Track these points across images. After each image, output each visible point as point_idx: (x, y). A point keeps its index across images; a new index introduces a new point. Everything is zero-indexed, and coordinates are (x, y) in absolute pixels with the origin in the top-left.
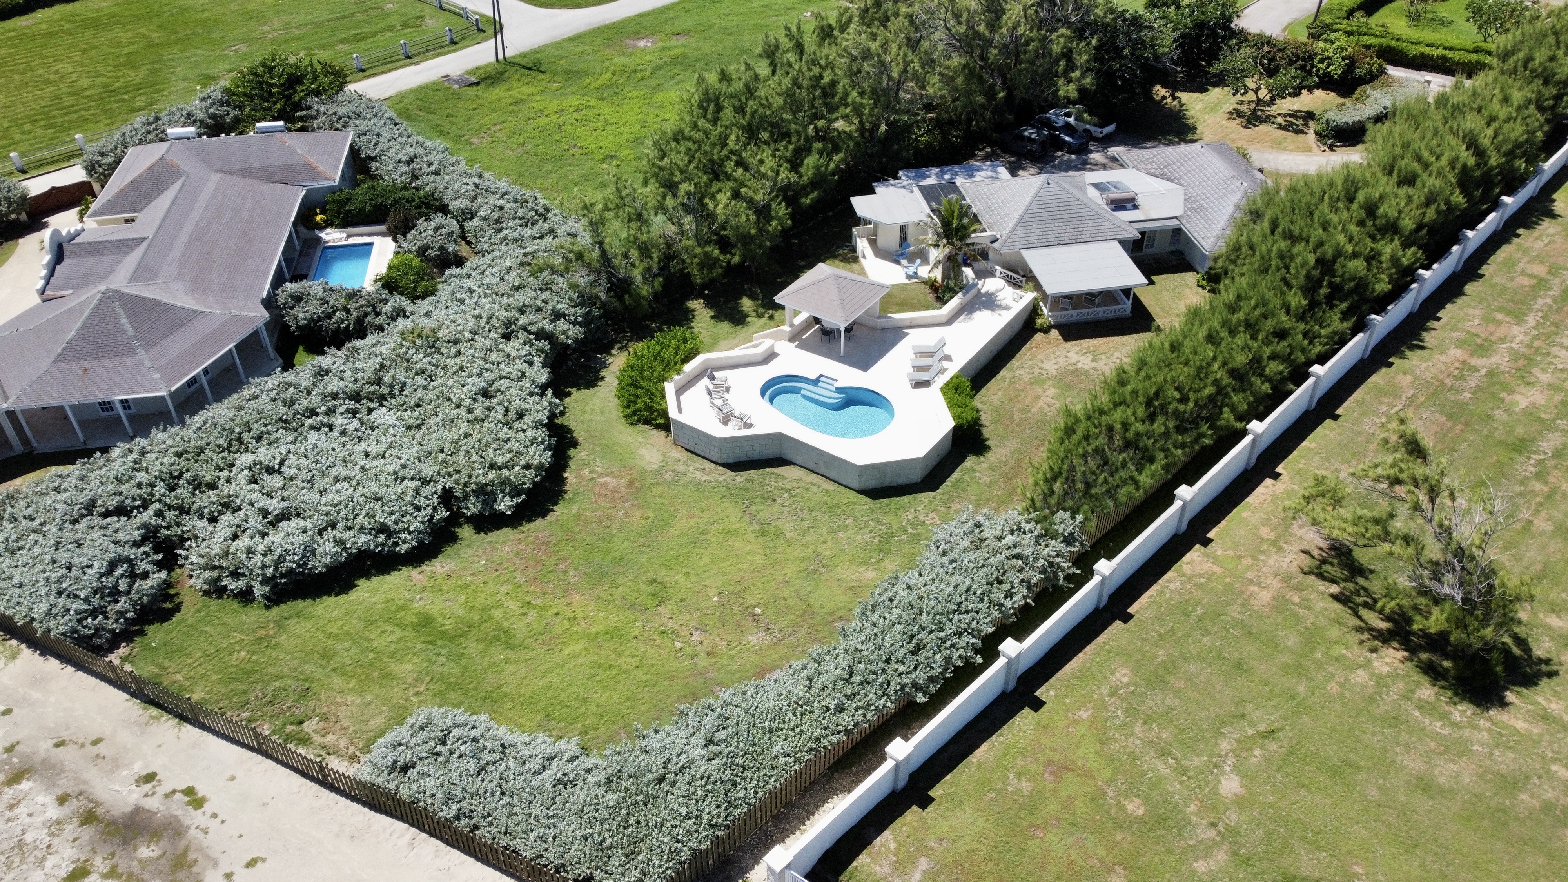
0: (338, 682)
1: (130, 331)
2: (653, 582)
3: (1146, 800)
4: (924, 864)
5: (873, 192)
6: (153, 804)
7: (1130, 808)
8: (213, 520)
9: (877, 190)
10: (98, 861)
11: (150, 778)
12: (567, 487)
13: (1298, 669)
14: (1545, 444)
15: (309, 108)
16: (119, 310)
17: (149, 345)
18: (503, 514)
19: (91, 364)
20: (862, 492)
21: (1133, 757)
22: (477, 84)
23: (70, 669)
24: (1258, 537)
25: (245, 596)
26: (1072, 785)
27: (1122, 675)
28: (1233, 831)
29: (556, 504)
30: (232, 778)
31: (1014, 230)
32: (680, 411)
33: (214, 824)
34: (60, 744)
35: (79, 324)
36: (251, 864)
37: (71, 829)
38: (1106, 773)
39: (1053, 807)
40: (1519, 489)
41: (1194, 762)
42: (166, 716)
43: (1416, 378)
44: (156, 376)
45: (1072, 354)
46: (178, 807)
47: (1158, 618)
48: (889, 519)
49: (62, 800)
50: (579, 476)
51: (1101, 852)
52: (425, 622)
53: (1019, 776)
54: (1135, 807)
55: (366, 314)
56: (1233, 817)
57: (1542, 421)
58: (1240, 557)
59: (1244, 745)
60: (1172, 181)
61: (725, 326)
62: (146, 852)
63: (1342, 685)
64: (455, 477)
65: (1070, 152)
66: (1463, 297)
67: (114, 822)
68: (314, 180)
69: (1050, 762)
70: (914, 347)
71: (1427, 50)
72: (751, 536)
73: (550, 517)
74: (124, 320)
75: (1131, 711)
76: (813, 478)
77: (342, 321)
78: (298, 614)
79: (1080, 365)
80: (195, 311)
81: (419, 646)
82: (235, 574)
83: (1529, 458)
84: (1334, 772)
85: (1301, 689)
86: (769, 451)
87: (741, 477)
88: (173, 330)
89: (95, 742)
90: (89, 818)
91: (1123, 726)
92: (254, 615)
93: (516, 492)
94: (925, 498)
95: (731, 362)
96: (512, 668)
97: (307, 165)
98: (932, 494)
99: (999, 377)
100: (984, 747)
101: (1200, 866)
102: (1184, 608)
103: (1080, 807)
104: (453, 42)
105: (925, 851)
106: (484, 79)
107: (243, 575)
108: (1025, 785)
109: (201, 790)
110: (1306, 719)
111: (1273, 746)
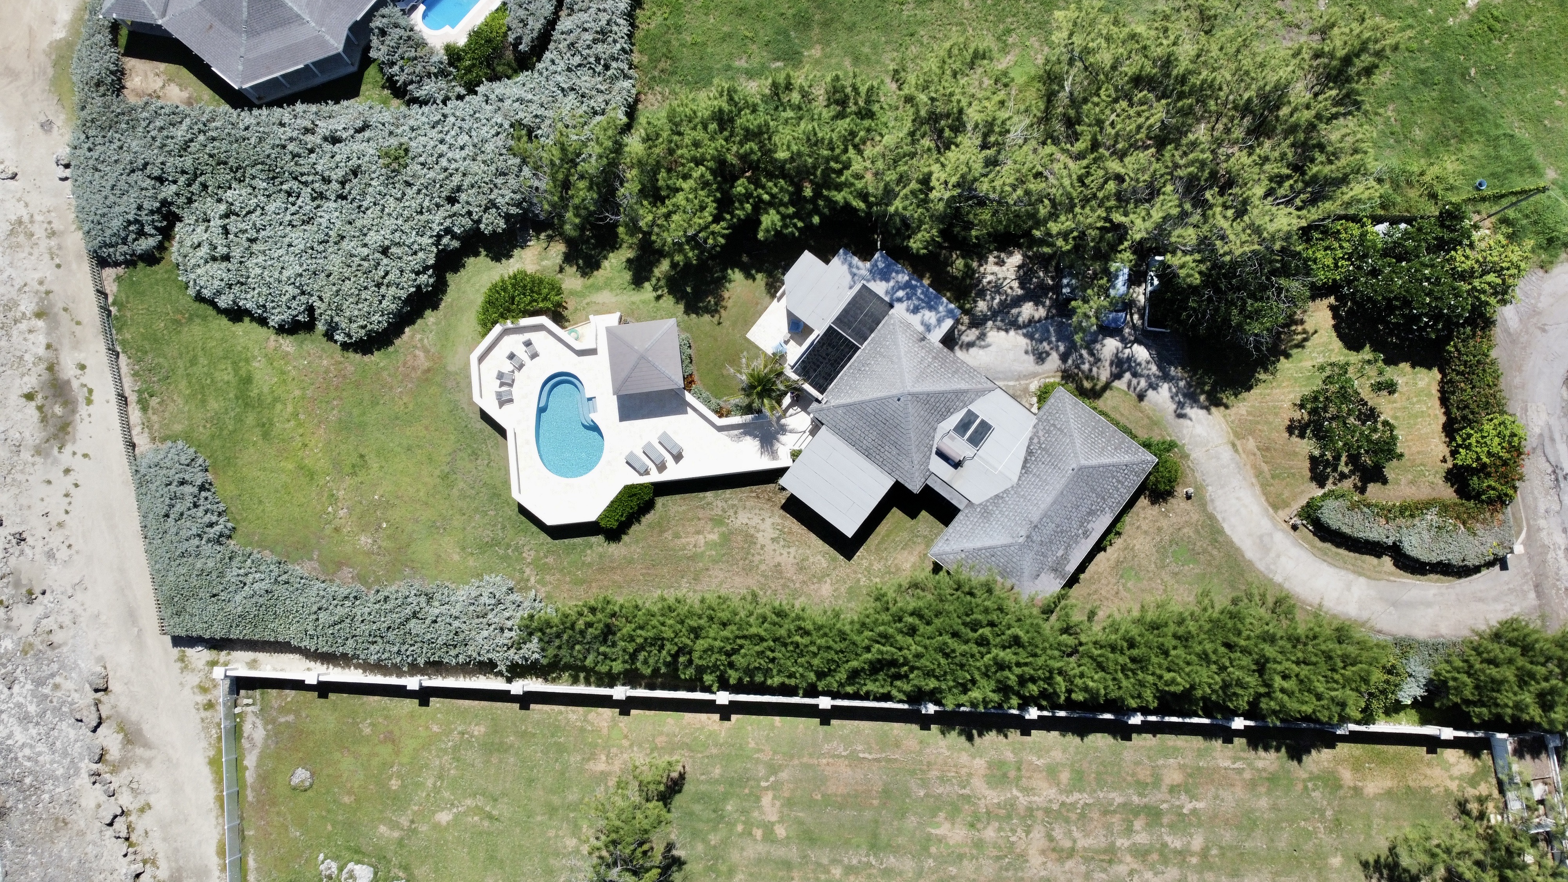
0: (183, 384)
2: (362, 456)
3: (403, 786)
4: (291, 718)
5: (827, 262)
6: (75, 384)
7: (393, 782)
9: (836, 261)
10: (40, 396)
11: (82, 367)
12: (397, 342)
13: (552, 810)
21: (426, 766)
24: (654, 736)
26: (385, 751)
27: (479, 730)
28: (415, 831)
29: (379, 349)
32: (481, 359)
33: (87, 419)
34: (65, 310)
36: (85, 456)
37: (43, 366)
38: (405, 760)
39: (365, 750)
41: (446, 794)
43: (920, 752)
44: (241, 67)
45: (769, 521)
46: (80, 395)
47: (538, 723)
48: (510, 532)
49: (49, 347)
50: (412, 337)
51: (357, 784)
52: (247, 380)
53: (372, 724)
54: (395, 784)
55: (412, 82)
56: (424, 828)
58: (626, 737)
59: (478, 810)
60: (1024, 467)
61: (628, 276)
62: (58, 410)
63: (557, 836)
66: (1077, 739)
69: (391, 732)
72: (437, 472)
73: (367, 358)
75: (456, 749)
78: (205, 318)
79: (759, 535)
80: (298, 16)
81: (231, 395)
83: (868, 855)
84: (492, 858)
85: (539, 818)
88: (274, 27)
89: (78, 323)
90: (51, 368)
91: (445, 751)
92: (184, 302)
94: (544, 537)
96: (252, 450)
98: (549, 539)
99: (701, 495)
100: (376, 698)
101: (383, 829)
102: (557, 730)
103: (375, 762)
105: (297, 714)
108: (367, 731)
109: (94, 397)
110: (518, 830)
111: (486, 823)
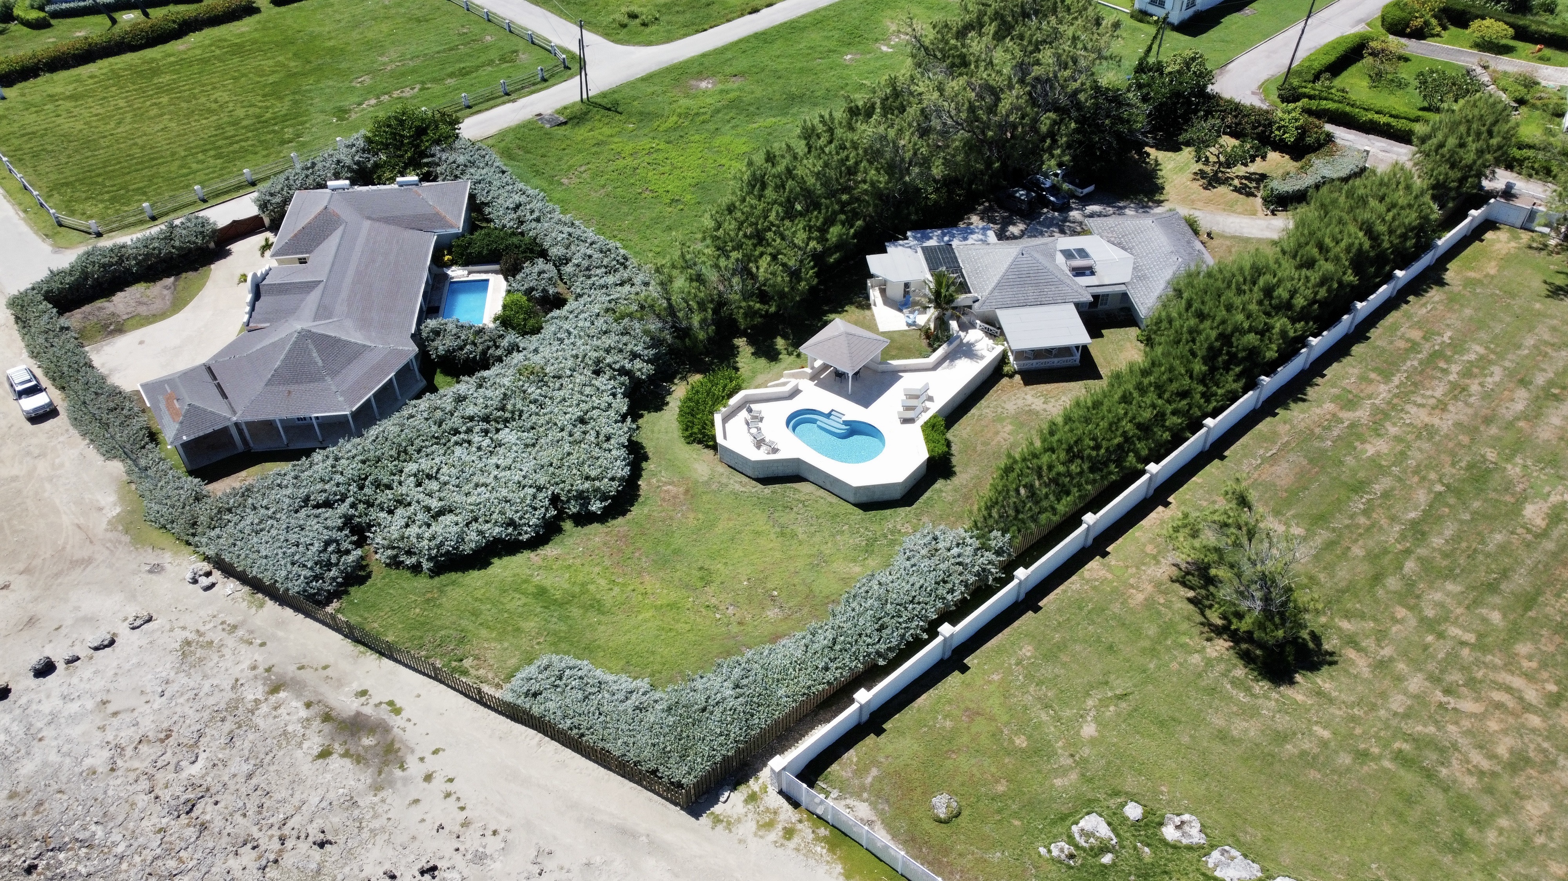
0: (484, 633)
1: (320, 363)
2: (701, 568)
3: (1029, 737)
4: (874, 772)
5: (885, 252)
6: (368, 710)
7: (1017, 742)
8: (391, 512)
9: (889, 249)
10: (336, 746)
11: (364, 693)
12: (641, 492)
13: (1152, 652)
14: (1377, 486)
15: (433, 156)
16: (311, 346)
17: (334, 374)
18: (594, 513)
19: (292, 387)
20: (855, 505)
21: (1026, 708)
22: (565, 123)
23: (301, 616)
24: (1143, 551)
25: (416, 569)
26: (981, 726)
27: (1027, 651)
28: (1085, 761)
29: (633, 505)
30: (419, 696)
31: (992, 292)
32: (725, 438)
33: (409, 726)
34: (301, 668)
35: (282, 357)
36: (436, 752)
37: (316, 724)
38: (1005, 718)
39: (965, 739)
40: (1347, 522)
41: (1067, 713)
42: (369, 652)
43: (1293, 427)
44: (341, 399)
45: (1029, 397)
46: (384, 714)
47: (1059, 610)
48: (875, 527)
49: (308, 705)
50: (649, 484)
51: (993, 770)
52: (542, 592)
53: (945, 717)
54: (1021, 742)
55: (489, 348)
56: (1086, 751)
57: (1381, 466)
58: (1127, 567)
59: (1104, 703)
60: (1126, 250)
61: (762, 362)
62: (367, 741)
63: (1181, 664)
64: (562, 485)
65: (1054, 210)
66: (1349, 358)
67: (343, 722)
68: (442, 228)
69: (967, 709)
70: (905, 390)
71: (1376, 117)
72: (773, 536)
73: (629, 516)
74: (315, 354)
75: (1029, 677)
76: (822, 492)
77: (471, 353)
78: (453, 583)
79: (1033, 406)
80: (364, 346)
81: (539, 610)
82: (409, 553)
83: (1362, 497)
84: (1162, 724)
85: (1152, 666)
86: (789, 471)
87: (768, 490)
88: (350, 361)
89: (325, 668)
90: (327, 718)
91: (1023, 685)
92: (422, 582)
93: (604, 498)
94: (902, 511)
95: (765, 397)
96: (602, 628)
97: (437, 214)
98: (908, 509)
99: (969, 414)
100: (924, 696)
101: (1058, 782)
102: (1079, 604)
103: (984, 740)
104: (544, 80)
105: (875, 763)
106: (571, 119)
107: (415, 554)
108: (948, 724)
109: (399, 703)
110: (1150, 687)
111: (1123, 705)
